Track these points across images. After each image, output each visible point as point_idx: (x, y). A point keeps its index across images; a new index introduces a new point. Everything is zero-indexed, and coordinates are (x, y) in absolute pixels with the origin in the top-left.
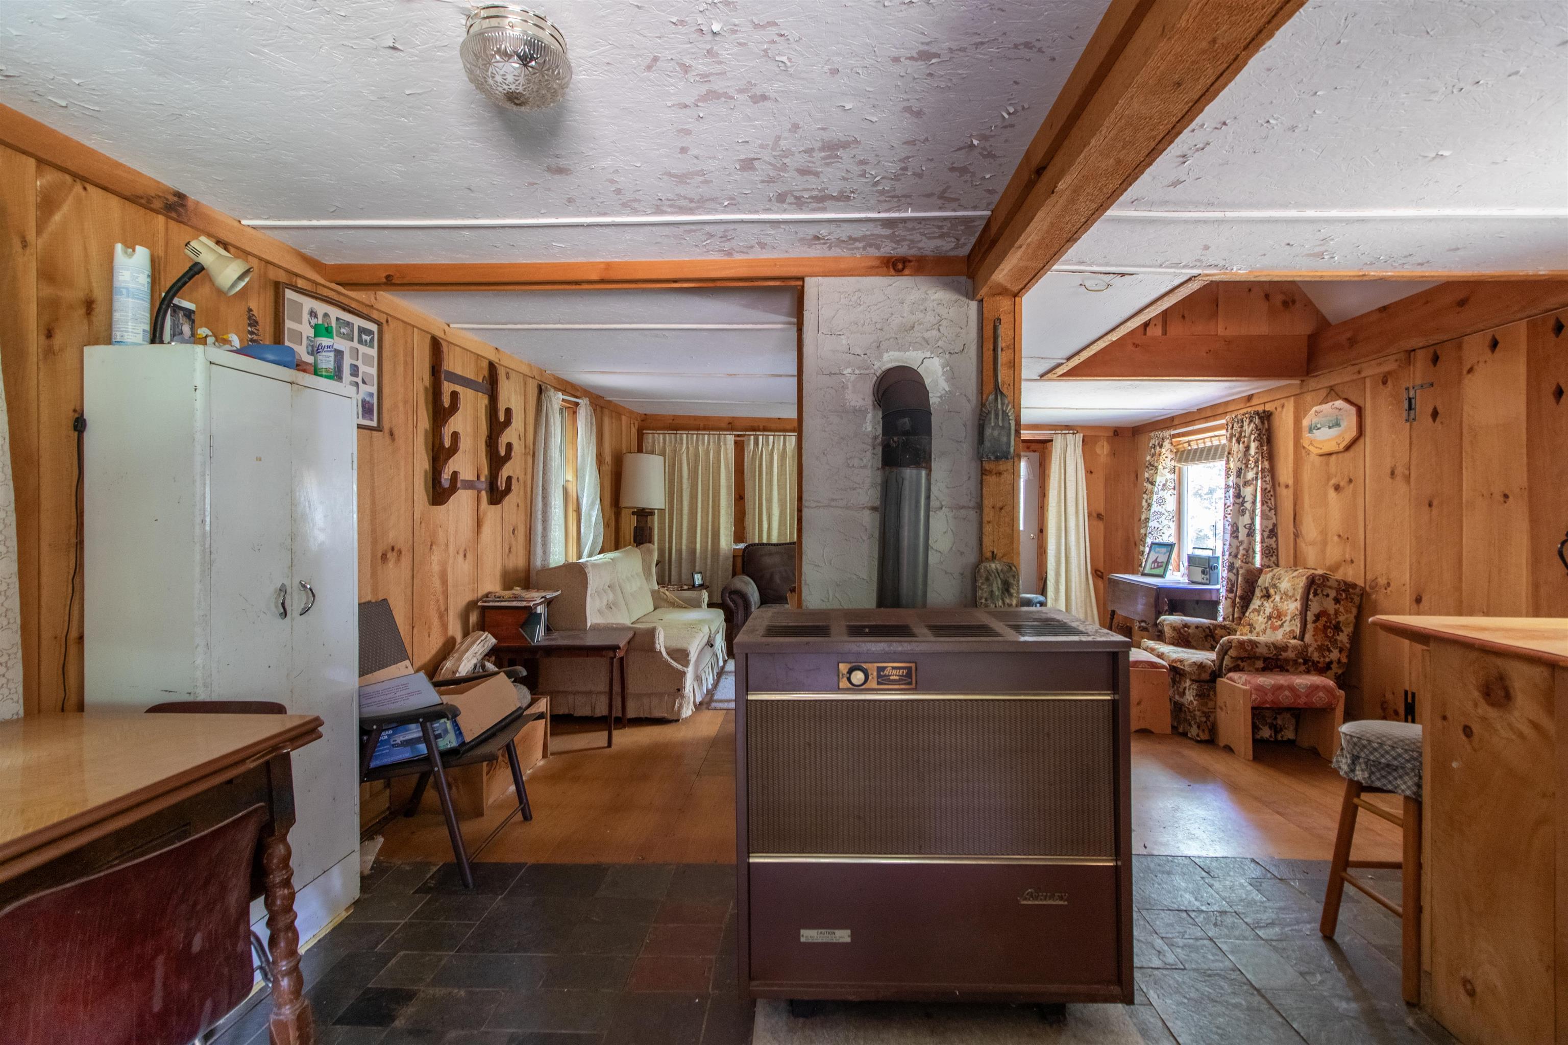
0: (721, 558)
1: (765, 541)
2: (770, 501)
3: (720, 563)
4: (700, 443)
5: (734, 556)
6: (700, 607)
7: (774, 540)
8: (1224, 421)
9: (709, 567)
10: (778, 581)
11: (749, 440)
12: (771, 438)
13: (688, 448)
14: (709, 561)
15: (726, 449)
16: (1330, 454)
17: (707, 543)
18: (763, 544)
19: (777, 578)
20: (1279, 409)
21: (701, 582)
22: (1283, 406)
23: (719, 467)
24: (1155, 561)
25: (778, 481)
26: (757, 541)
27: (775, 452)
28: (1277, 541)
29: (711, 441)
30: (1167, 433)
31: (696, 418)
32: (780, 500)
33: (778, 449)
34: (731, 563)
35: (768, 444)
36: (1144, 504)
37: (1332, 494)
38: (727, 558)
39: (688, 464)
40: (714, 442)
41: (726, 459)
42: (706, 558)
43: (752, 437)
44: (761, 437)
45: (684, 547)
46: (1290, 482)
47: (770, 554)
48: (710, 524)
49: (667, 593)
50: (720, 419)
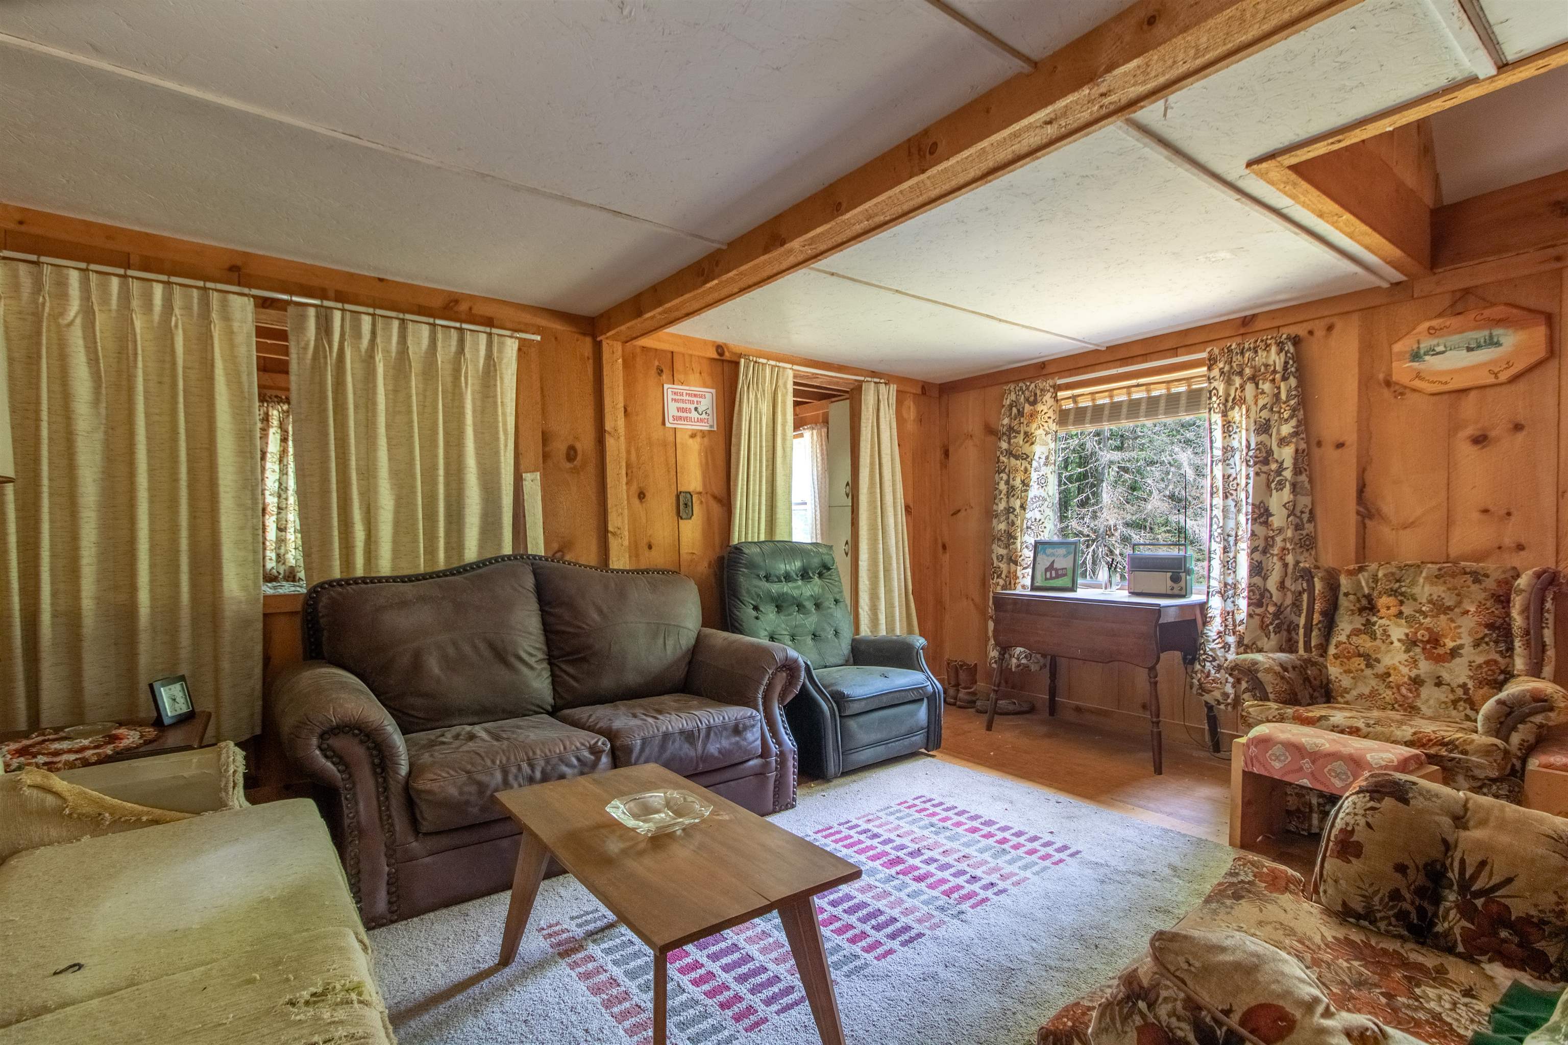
0: (228, 625)
1: (359, 572)
2: (369, 473)
3: (227, 637)
4: (135, 303)
5: (266, 615)
6: (219, 804)
7: (385, 566)
8: (1204, 355)
9: (185, 653)
10: (436, 671)
11: (303, 318)
12: (366, 321)
13: (88, 312)
14: (185, 637)
15: (230, 333)
16: (1463, 391)
17: (176, 585)
18: (356, 581)
19: (433, 665)
20: (1320, 333)
21: (182, 707)
22: (1330, 328)
23: (210, 378)
24: (1051, 568)
25: (388, 427)
26: (337, 574)
27: (379, 357)
28: (1315, 527)
29: (178, 303)
30: (1047, 384)
31: (111, 233)
32: (394, 473)
33: (387, 351)
34: (259, 635)
35: (358, 335)
36: (1002, 486)
37: (1466, 451)
38: (245, 623)
39: (93, 361)
40: (188, 308)
41: (232, 359)
42: (173, 631)
43: (312, 312)
44: (337, 315)
45: (88, 604)
46: (1351, 438)
47: (404, 604)
48: (184, 533)
49: (58, 782)
50: (200, 250)
